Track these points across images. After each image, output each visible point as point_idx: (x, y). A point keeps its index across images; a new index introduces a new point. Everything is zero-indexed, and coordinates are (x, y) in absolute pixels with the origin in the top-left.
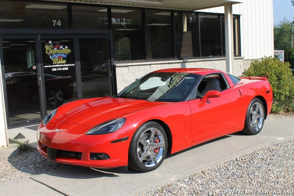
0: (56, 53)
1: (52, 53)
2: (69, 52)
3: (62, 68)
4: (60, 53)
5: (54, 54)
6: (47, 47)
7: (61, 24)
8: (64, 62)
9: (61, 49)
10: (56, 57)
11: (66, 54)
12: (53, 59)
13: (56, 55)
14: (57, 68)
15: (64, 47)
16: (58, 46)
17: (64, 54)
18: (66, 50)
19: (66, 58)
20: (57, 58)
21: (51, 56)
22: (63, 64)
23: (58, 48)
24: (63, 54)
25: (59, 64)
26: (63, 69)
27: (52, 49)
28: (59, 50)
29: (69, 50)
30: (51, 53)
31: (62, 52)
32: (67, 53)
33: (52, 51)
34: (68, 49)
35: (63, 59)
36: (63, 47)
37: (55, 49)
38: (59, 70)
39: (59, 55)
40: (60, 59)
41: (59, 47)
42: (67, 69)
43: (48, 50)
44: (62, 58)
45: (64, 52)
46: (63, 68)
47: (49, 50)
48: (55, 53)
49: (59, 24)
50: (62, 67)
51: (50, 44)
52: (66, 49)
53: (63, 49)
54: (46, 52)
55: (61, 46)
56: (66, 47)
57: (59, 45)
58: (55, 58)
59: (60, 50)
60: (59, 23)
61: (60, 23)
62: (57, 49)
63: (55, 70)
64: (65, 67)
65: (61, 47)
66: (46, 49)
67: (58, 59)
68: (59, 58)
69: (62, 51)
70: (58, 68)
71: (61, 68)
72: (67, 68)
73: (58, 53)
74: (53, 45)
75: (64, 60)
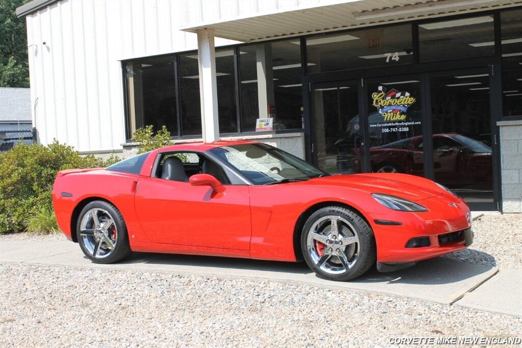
0: (390, 105)
1: (383, 105)
2: (411, 102)
3: (398, 129)
4: (396, 103)
5: (385, 107)
6: (375, 96)
7: (398, 58)
8: (403, 117)
9: (398, 98)
10: (389, 111)
11: (406, 106)
12: (384, 114)
13: (388, 108)
14: (389, 127)
15: (403, 94)
16: (393, 93)
17: (404, 105)
18: (407, 99)
19: (405, 111)
20: (390, 113)
21: (380, 109)
22: (400, 121)
23: (393, 97)
24: (402, 106)
25: (394, 122)
26: (400, 130)
27: (383, 99)
28: (394, 100)
29: (412, 98)
30: (381, 105)
31: (400, 103)
32: (408, 104)
33: (382, 102)
34: (410, 97)
35: (401, 114)
36: (401, 95)
37: (387, 98)
38: (393, 131)
39: (394, 108)
40: (396, 114)
41: (395, 95)
42: (406, 129)
43: (377, 101)
44: (399, 112)
45: (402, 103)
46: (400, 128)
47: (379, 101)
48: (387, 105)
49: (395, 59)
50: (398, 127)
51: (381, 92)
52: (407, 97)
53: (402, 97)
54: (373, 103)
55: (397, 93)
56: (407, 94)
57: (395, 92)
58: (387, 112)
59: (396, 100)
60: (395, 57)
61: (397, 56)
62: (391, 98)
63: (387, 130)
64: (404, 126)
65: (398, 95)
66: (373, 100)
67: (392, 114)
68: (394, 112)
69: (399, 101)
70: (392, 129)
71: (396, 129)
72: (408, 128)
73: (392, 104)
74: (385, 93)
75: (403, 116)
